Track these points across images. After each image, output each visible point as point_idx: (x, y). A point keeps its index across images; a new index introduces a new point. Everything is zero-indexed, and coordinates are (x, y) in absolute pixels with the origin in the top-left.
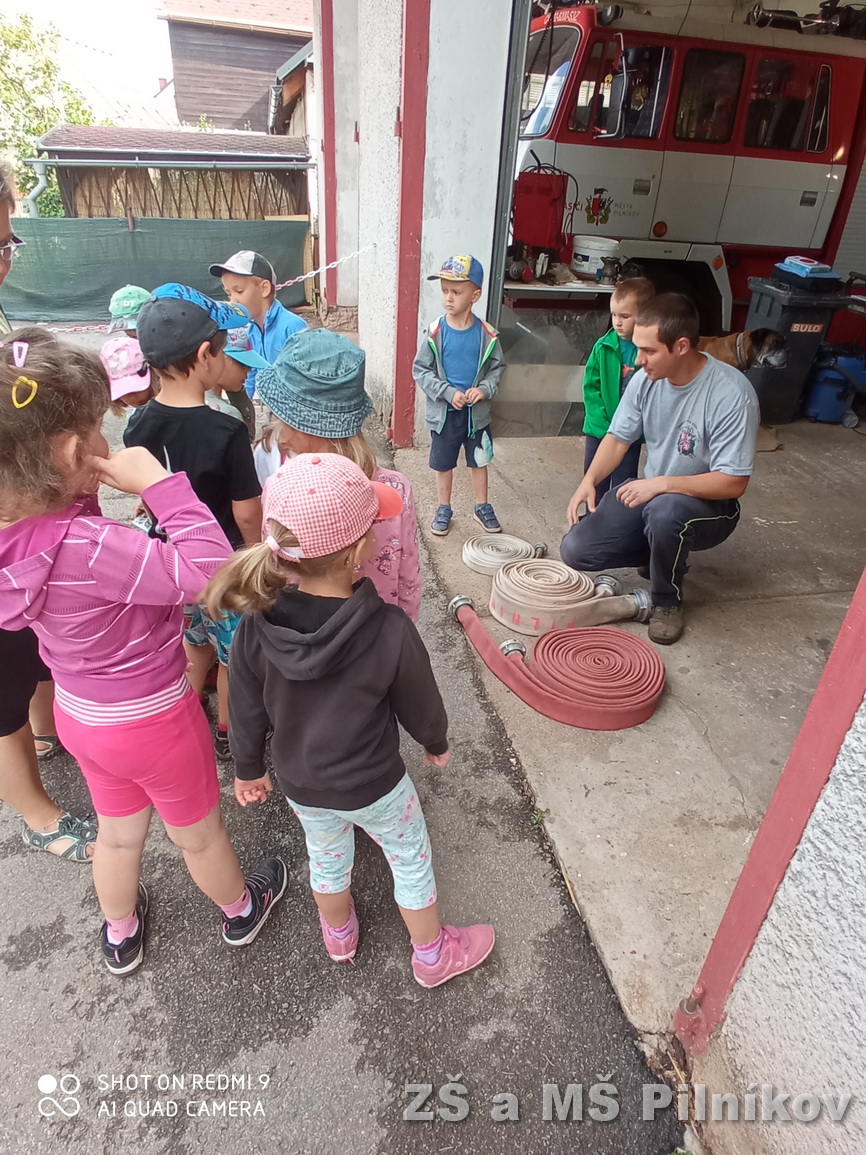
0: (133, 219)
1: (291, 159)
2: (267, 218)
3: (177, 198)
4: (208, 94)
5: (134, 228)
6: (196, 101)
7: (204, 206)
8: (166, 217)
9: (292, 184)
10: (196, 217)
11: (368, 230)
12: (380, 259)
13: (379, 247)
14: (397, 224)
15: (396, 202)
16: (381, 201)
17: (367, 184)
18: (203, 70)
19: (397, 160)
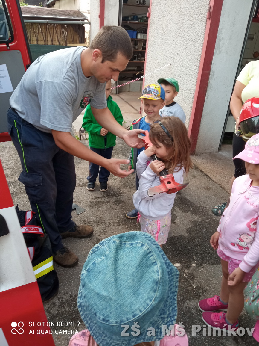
1: (79, 20)
2: (69, 45)
7: (41, 39)
9: (78, 30)
10: (37, 44)
11: (160, 57)
12: (175, 71)
13: (176, 65)
14: (200, 57)
15: (200, 47)
16: (180, 45)
17: (161, 36)
19: (203, 29)
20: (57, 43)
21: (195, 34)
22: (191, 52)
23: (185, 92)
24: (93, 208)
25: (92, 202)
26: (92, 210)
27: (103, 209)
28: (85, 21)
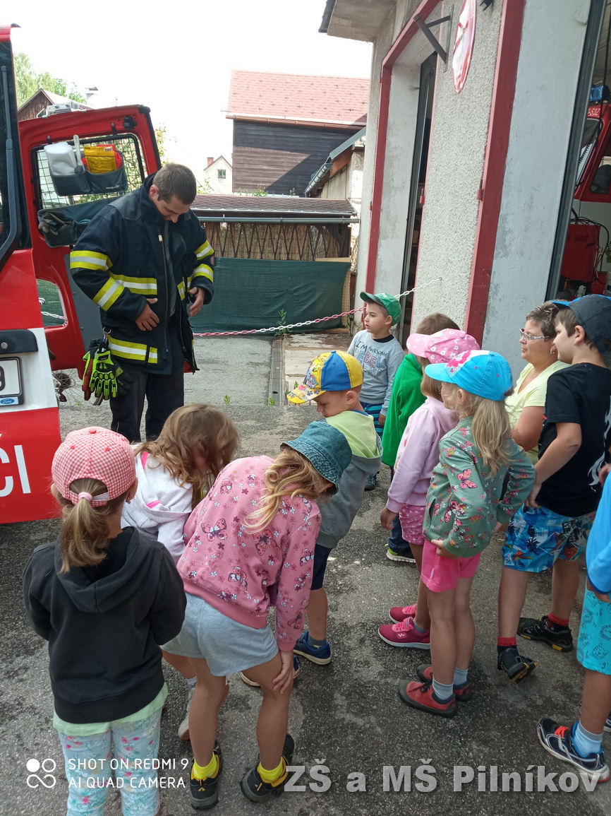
1: (340, 216)
2: (317, 260)
3: (249, 245)
4: (258, 169)
6: (248, 174)
8: (239, 256)
9: (338, 233)
10: (262, 258)
11: (432, 268)
12: (446, 289)
13: (446, 280)
14: (472, 262)
16: (452, 245)
17: (433, 234)
18: (255, 152)
19: (475, 216)
20: (298, 258)
21: (467, 226)
22: (463, 255)
28: (352, 217)
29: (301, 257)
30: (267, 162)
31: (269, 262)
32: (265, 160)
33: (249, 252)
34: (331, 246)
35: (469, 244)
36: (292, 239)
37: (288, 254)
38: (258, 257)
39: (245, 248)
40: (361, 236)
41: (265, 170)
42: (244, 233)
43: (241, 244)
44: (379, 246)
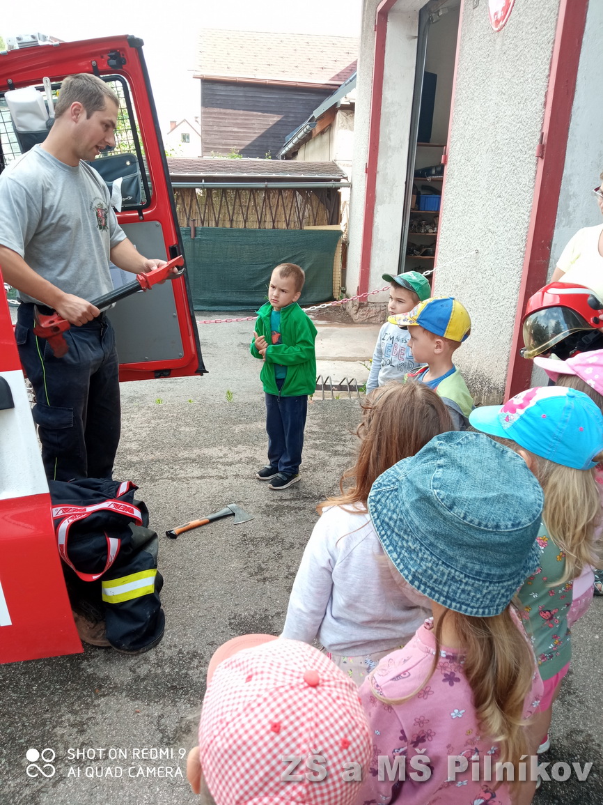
0: (195, 228)
1: (330, 180)
2: (306, 228)
3: (231, 212)
4: (228, 132)
5: (195, 235)
6: (218, 137)
7: (253, 218)
8: (220, 226)
9: (327, 199)
10: (245, 227)
11: (461, 239)
12: (485, 263)
13: (486, 253)
14: (527, 232)
15: (527, 213)
16: (493, 212)
17: (463, 199)
18: (225, 114)
19: (531, 177)
20: (284, 226)
21: (518, 189)
22: (512, 224)
23: (501, 304)
24: (268, 516)
25: (271, 505)
26: (266, 519)
27: (288, 520)
28: (343, 181)
29: (288, 225)
30: (237, 124)
31: (254, 231)
32: (235, 121)
33: (231, 221)
34: (320, 212)
35: (522, 211)
36: (278, 206)
37: (274, 222)
38: (241, 226)
39: (227, 216)
40: (354, 201)
41: (235, 132)
42: (226, 199)
43: (223, 211)
44: (375, 212)
